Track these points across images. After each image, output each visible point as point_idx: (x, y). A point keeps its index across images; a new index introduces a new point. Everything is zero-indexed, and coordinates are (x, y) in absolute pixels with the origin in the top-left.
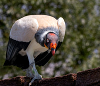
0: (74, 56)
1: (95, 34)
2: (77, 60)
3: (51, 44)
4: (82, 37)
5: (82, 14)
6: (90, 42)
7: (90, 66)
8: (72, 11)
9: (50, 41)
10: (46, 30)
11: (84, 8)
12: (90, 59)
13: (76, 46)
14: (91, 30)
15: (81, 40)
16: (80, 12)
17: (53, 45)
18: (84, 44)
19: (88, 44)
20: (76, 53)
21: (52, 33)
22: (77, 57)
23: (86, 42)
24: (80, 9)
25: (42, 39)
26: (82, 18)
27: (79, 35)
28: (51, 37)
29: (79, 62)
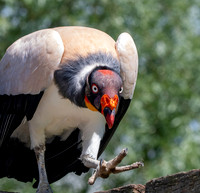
0: (138, 138)
1: (191, 82)
2: (145, 149)
3: (104, 96)
4: (157, 88)
5: (158, 30)
6: (180, 103)
7: (180, 165)
8: (133, 22)
9: (101, 90)
10: (88, 63)
11: (162, 13)
12: (178, 145)
13: (142, 114)
14: (182, 72)
15: (157, 97)
16: (152, 24)
17: (108, 101)
18: (164, 107)
19: (173, 107)
20: (144, 131)
21: (105, 68)
22: (145, 140)
23: (169, 102)
24: (152, 15)
25: (79, 87)
26: (158, 39)
27: (150, 84)
28: (104, 78)
29: (152, 154)
